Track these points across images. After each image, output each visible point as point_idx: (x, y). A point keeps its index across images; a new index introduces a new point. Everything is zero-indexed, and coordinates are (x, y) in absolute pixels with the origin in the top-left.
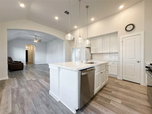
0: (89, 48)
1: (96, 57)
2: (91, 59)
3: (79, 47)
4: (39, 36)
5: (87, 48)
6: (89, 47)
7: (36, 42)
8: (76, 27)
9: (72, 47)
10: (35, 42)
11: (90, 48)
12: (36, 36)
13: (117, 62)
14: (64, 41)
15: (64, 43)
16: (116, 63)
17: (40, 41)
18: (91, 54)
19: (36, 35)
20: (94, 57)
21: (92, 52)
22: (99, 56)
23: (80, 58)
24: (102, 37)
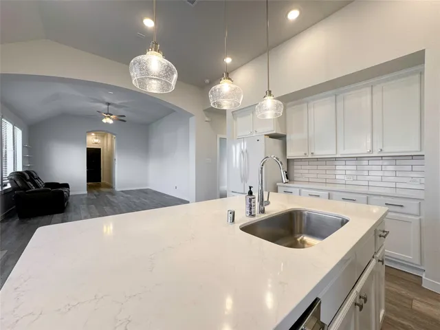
0: (280, 137)
1: (307, 171)
3: (240, 134)
4: (117, 102)
5: (272, 136)
6: (280, 132)
7: (111, 122)
8: (228, 60)
9: (219, 136)
10: (107, 123)
11: (285, 136)
12: (109, 104)
13: (417, 202)
14: (192, 115)
15: (192, 120)
16: (412, 207)
17: (121, 119)
18: (288, 161)
19: (108, 99)
20: (301, 171)
21: (290, 155)
22: (320, 167)
23: (244, 179)
24: (334, 91)
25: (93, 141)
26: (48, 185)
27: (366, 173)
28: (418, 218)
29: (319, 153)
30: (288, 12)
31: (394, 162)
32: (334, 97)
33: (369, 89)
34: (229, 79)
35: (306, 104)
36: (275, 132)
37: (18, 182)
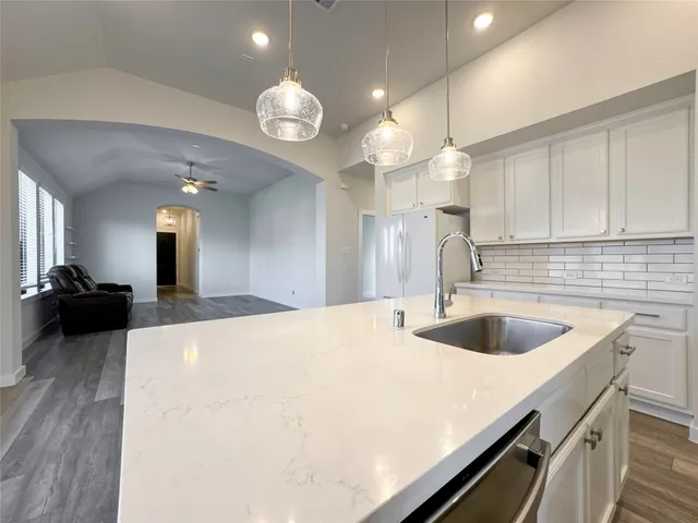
0: (460, 213)
1: (502, 265)
2: (473, 279)
3: (397, 208)
4: (204, 161)
5: (447, 211)
6: (459, 204)
7: (194, 190)
8: (378, 94)
9: (363, 212)
10: (189, 194)
11: (468, 211)
12: (191, 164)
13: (682, 309)
14: (320, 180)
15: (321, 189)
16: (673, 317)
17: (209, 187)
19: (190, 156)
20: (493, 265)
21: (479, 236)
22: (523, 259)
23: (404, 276)
24: (548, 139)
25: (165, 221)
26: (101, 286)
27: (598, 267)
28: (683, 334)
29: (523, 236)
30: (476, 16)
31: (643, 249)
32: (547, 148)
33: (603, 134)
34: (393, 120)
35: (502, 161)
36: (451, 204)
37: (62, 281)
